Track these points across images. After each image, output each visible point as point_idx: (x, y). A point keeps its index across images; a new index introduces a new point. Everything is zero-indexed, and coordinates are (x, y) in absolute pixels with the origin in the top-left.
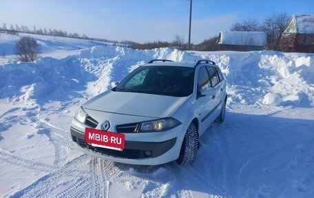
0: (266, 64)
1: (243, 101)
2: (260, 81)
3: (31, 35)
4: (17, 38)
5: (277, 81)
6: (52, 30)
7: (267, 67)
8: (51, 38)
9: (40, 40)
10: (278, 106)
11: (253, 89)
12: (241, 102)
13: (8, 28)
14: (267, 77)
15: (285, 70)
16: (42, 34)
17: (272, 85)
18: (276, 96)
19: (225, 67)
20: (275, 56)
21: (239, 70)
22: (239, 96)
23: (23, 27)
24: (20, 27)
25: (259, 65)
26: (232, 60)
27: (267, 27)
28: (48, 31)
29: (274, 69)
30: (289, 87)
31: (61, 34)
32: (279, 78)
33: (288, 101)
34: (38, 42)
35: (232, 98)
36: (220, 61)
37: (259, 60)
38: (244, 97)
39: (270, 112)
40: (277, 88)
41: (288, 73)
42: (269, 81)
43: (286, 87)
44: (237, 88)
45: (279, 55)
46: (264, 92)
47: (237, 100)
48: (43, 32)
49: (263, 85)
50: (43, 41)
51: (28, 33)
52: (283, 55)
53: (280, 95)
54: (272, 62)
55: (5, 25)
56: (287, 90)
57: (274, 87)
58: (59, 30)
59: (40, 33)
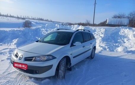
0: (123, 33)
1: (108, 50)
2: (119, 40)
3: (31, 20)
4: (24, 21)
5: (127, 41)
6: (38, 18)
7: (123, 34)
8: (37, 21)
9: (33, 22)
10: (125, 52)
11: (115, 44)
12: (107, 50)
13: (22, 17)
14: (123, 39)
15: (132, 36)
16: (34, 19)
17: (124, 42)
18: (124, 48)
19: (102, 34)
20: (128, 29)
21: (109, 35)
22: (106, 47)
23: (27, 17)
24: (26, 17)
25: (120, 33)
26: (106, 30)
28: (37, 18)
29: (126, 35)
30: (132, 44)
31: (42, 20)
32: (128, 40)
33: (131, 50)
34: (32, 23)
35: (103, 48)
36: (100, 31)
37: (119, 31)
38: (108, 48)
39: (119, 55)
40: (127, 44)
41: (133, 37)
42: (123, 41)
43: (131, 44)
44: (106, 43)
45: (129, 29)
46: (119, 46)
47: (105, 49)
48: (35, 19)
49: (120, 43)
50: (34, 22)
51: (29, 19)
52: (132, 29)
53: (126, 48)
54: (126, 32)
56: (131, 45)
57: (125, 44)
58: (41, 18)
59: (33, 19)
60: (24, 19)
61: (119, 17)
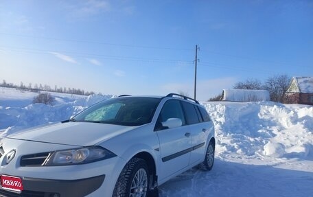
0: (265, 114)
1: (239, 151)
2: (260, 131)
3: (52, 94)
4: (37, 95)
5: (279, 131)
6: (71, 89)
7: (267, 118)
8: (69, 96)
9: (59, 97)
10: (281, 157)
11: (252, 140)
12: (237, 152)
13: (33, 87)
14: (268, 127)
15: (287, 121)
16: (61, 92)
17: (274, 135)
18: (277, 146)
19: (221, 116)
20: (275, 106)
21: (237, 119)
22: (236, 146)
23: (46, 86)
24: (43, 86)
25: (259, 115)
26: (228, 109)
27: (269, 86)
28: (67, 90)
29: (274, 119)
30: (293, 138)
31: (79, 93)
32: (281, 129)
33: (293, 153)
34: (56, 99)
35: (227, 147)
36: (216, 110)
37: (258, 111)
38: (240, 147)
39: (270, 164)
40: (280, 138)
41: (290, 123)
42: (270, 131)
43: (290, 138)
44: (233, 137)
45: (279, 106)
46: (264, 142)
47: (233, 150)
48: (63, 90)
49: (264, 136)
50: (61, 98)
51: (50, 91)
52: (284, 106)
53: (282, 145)
54: (272, 113)
55: (30, 84)
56: (291, 141)
57: (276, 138)
58: (77, 89)
59: (60, 91)
60: (36, 90)
61: (248, 87)
